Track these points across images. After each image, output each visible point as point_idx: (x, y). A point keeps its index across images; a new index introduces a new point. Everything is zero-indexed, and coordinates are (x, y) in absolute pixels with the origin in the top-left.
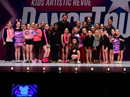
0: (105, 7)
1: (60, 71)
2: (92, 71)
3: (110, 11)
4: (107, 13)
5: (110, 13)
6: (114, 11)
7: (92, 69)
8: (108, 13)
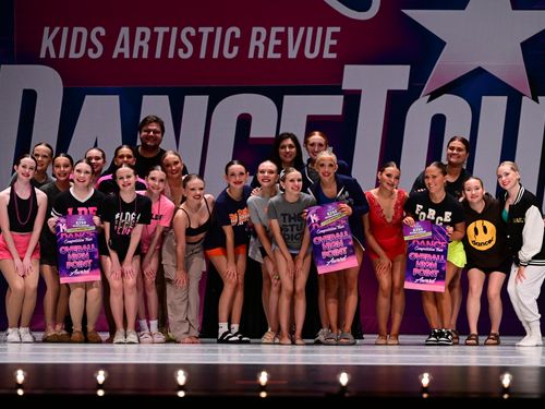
4: (418, 98)
6: (452, 88)
7: (344, 379)
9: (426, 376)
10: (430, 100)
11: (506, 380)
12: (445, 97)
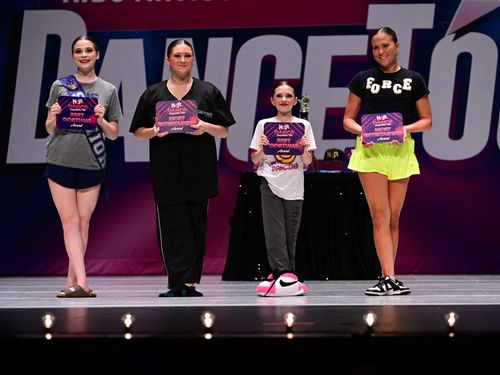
0: (433, 5)
1: (208, 330)
2: (370, 329)
3: (455, 24)
4: (443, 36)
5: (459, 34)
6: (477, 26)
7: (370, 319)
8: (448, 38)
10: (455, 38)
12: (471, 35)
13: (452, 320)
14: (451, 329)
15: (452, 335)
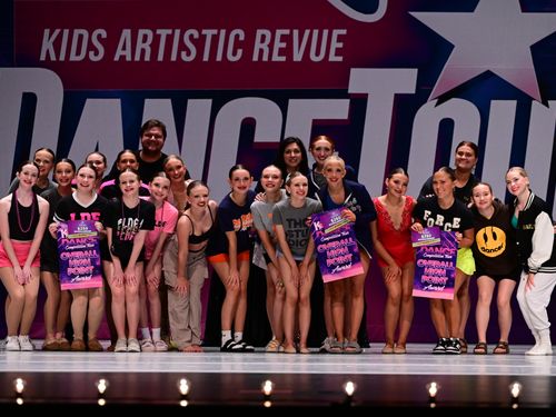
9: (434, 385)
10: (438, 104)
11: (516, 390)
12: (454, 101)
13: (433, 390)
14: (432, 399)
15: (433, 405)
